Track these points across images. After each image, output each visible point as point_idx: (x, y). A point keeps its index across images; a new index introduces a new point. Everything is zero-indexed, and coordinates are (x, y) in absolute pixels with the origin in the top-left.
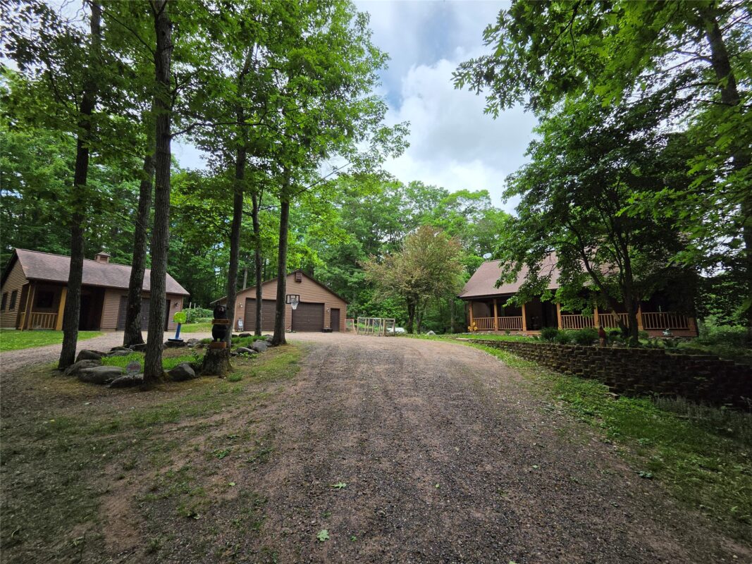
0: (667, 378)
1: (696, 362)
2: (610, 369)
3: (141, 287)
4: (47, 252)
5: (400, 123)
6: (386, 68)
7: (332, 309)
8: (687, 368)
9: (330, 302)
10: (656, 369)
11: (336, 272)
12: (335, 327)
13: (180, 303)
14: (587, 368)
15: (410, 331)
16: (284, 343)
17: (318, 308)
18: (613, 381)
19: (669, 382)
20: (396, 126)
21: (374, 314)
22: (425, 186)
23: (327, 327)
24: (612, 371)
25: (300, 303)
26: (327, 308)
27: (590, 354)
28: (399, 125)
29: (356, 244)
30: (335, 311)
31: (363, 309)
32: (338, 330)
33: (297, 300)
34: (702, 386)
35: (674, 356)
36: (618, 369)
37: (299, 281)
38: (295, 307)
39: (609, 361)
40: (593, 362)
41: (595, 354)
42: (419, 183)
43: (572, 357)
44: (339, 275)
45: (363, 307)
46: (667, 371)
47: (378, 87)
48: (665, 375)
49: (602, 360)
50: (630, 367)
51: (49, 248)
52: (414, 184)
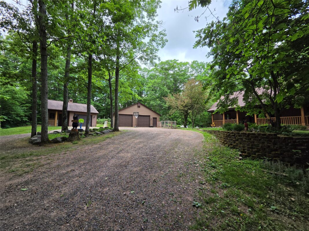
0: (276, 150)
1: (297, 141)
2: (245, 144)
3: (67, 110)
4: (59, 100)
5: (161, 31)
6: (160, 7)
7: (153, 118)
8: (290, 144)
9: (153, 115)
10: (270, 145)
11: (159, 103)
12: (155, 125)
13: (96, 117)
14: (235, 143)
15: (185, 126)
16: (118, 130)
17: (148, 118)
18: (246, 151)
19: (277, 152)
20: (160, 32)
21: (175, 120)
22: (199, 62)
23: (151, 125)
24: (246, 145)
25: (139, 116)
26: (151, 117)
27: (237, 136)
28: (161, 32)
29: (167, 91)
30: (155, 119)
31: (171, 118)
32: (156, 126)
33: (138, 114)
34: (298, 156)
35: (282, 138)
36: (249, 144)
37: (139, 107)
38: (137, 117)
39: (245, 140)
40: (237, 140)
41: (239, 136)
42: (196, 61)
43: (229, 137)
44: (160, 104)
45: (170, 117)
46: (276, 146)
47: (156, 17)
48: (275, 148)
49: (241, 139)
50: (255, 143)
51: (60, 99)
52: (194, 62)
